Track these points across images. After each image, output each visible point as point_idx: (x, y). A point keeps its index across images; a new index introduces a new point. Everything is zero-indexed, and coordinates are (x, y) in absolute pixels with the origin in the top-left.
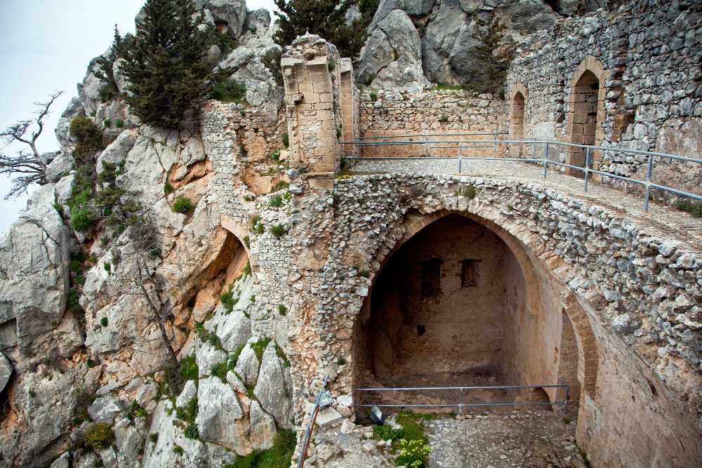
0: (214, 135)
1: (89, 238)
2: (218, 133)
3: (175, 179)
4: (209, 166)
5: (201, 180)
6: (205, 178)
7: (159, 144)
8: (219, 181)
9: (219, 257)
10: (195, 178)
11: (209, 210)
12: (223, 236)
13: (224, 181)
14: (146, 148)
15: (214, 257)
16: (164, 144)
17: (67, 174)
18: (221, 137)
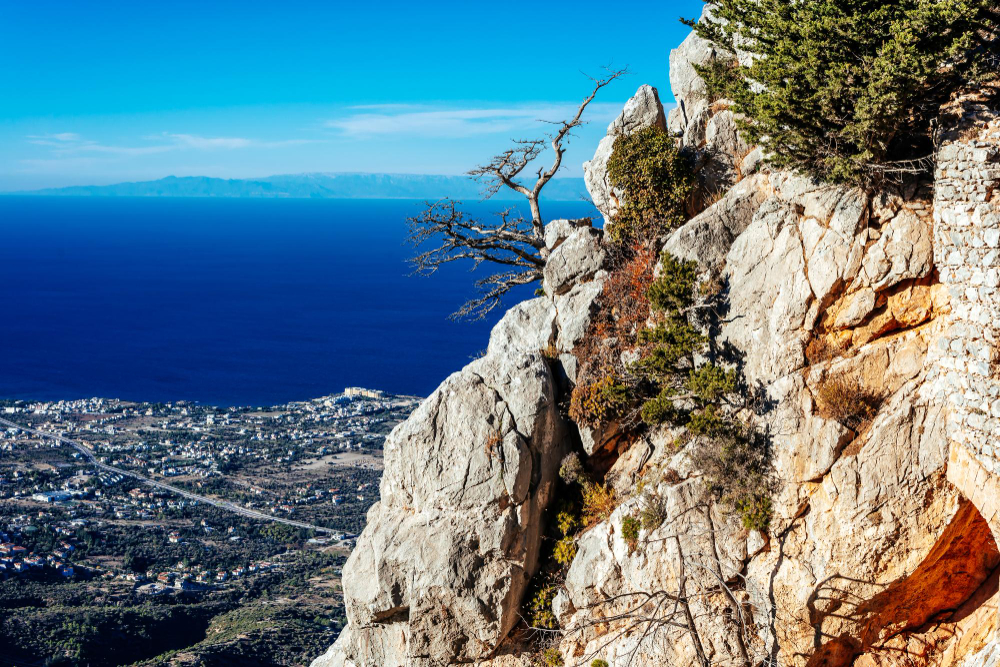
0: (961, 207)
1: (609, 447)
2: (970, 205)
3: (838, 322)
4: (939, 294)
5: (911, 334)
6: (925, 329)
7: (813, 223)
8: (957, 346)
9: (925, 567)
10: (895, 328)
11: (917, 424)
12: (945, 509)
13: (970, 345)
14: (779, 230)
15: (909, 565)
16: (824, 224)
17: (589, 277)
18: (976, 218)
